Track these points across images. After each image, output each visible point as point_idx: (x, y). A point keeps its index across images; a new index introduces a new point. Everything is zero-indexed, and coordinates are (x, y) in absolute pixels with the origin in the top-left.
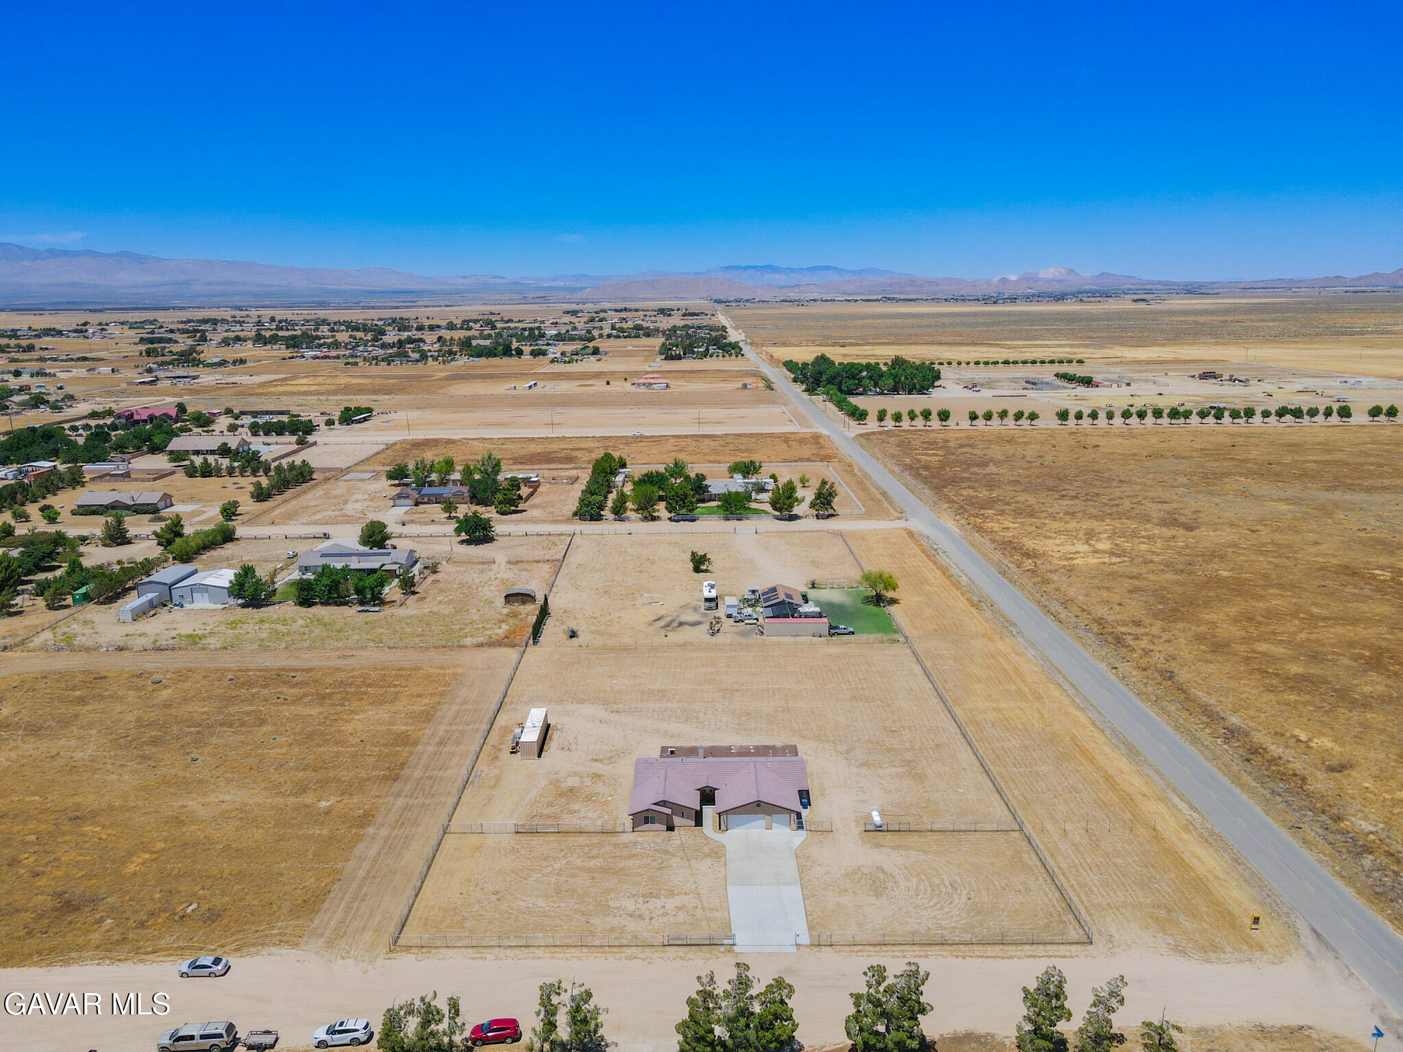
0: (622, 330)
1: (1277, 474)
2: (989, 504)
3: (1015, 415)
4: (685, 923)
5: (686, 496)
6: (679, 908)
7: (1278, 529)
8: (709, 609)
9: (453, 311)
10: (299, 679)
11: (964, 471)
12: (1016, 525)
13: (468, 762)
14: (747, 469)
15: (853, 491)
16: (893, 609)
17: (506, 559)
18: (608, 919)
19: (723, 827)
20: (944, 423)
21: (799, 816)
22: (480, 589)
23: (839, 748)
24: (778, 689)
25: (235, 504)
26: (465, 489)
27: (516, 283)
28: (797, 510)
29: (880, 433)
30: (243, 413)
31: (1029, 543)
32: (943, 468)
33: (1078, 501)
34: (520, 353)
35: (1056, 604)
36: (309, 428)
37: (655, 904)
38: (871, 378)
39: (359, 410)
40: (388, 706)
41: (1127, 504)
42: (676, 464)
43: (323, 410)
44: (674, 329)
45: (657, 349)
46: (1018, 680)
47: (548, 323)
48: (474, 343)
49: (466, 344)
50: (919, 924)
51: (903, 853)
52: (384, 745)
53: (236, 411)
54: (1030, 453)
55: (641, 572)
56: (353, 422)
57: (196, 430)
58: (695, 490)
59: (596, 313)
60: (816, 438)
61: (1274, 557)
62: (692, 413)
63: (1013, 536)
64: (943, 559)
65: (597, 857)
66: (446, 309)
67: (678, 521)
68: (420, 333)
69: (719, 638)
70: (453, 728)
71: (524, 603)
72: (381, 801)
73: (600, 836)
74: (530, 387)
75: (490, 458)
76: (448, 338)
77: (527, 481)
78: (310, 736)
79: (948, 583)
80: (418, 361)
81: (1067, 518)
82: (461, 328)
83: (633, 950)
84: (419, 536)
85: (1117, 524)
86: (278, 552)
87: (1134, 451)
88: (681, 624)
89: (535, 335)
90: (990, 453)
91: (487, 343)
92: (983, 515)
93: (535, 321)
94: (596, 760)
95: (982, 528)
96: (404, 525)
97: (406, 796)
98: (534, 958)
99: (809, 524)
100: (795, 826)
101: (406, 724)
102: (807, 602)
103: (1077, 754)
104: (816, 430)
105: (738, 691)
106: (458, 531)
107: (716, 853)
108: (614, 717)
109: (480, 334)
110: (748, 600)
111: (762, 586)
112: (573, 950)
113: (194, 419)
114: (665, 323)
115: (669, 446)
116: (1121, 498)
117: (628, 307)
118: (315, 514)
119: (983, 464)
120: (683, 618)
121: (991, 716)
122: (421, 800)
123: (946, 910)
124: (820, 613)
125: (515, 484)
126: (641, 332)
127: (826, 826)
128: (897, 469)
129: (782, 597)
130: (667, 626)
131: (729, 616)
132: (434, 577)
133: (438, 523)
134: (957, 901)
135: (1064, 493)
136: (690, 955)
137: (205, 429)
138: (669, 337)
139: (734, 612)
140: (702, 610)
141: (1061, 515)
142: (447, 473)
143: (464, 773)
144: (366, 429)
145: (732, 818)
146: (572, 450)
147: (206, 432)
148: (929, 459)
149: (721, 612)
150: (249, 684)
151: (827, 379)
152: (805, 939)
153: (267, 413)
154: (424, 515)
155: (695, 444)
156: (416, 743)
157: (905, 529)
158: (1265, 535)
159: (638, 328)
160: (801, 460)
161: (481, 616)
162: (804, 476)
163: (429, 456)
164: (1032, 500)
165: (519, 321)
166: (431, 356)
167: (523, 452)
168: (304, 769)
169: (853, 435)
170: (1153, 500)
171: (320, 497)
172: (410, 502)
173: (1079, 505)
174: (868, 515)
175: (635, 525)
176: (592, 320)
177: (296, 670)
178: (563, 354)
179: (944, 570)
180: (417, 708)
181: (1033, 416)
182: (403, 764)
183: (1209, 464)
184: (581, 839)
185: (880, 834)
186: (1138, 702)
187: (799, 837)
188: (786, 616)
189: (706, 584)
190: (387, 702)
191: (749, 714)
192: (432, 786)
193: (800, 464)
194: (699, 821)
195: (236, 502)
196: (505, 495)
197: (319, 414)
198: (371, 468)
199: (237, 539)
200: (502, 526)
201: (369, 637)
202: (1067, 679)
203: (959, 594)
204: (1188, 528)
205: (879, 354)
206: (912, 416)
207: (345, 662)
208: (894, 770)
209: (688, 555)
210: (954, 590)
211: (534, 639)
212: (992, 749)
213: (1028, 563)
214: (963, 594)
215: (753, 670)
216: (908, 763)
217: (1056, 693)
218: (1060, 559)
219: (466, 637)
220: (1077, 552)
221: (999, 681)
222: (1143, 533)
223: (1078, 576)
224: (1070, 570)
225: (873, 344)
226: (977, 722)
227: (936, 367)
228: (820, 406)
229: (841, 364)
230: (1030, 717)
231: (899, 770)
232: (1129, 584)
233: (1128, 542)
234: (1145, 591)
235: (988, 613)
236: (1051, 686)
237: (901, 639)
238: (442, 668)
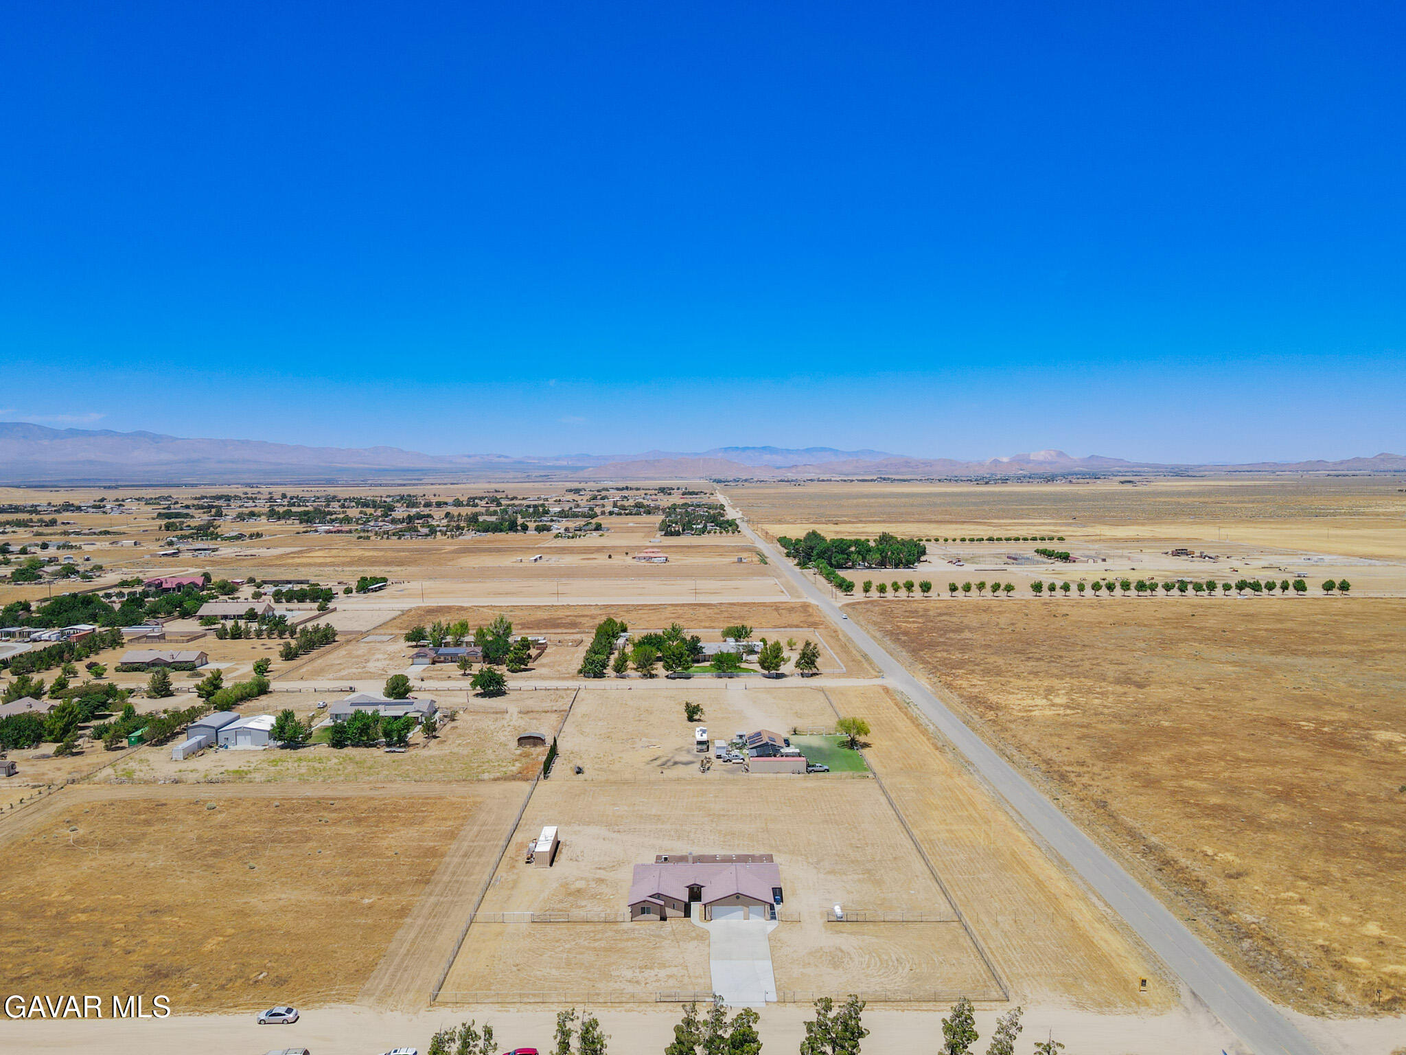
0: (623, 507)
1: (1228, 641)
2: (959, 665)
3: (993, 587)
4: (674, 987)
5: (682, 655)
6: (670, 976)
8: (701, 751)
9: (458, 489)
10: (338, 806)
11: (941, 636)
12: (984, 683)
13: (489, 870)
14: (739, 633)
15: (837, 654)
16: (865, 751)
17: (517, 710)
18: (610, 984)
19: (708, 917)
20: (925, 594)
21: (772, 907)
22: (495, 734)
23: (810, 860)
24: (760, 815)
25: (267, 661)
26: (479, 650)
27: (520, 462)
28: (783, 669)
29: (866, 603)
30: (265, 582)
31: (993, 698)
32: (921, 634)
33: (1042, 663)
34: (525, 528)
35: (1011, 747)
36: (328, 596)
37: (650, 973)
38: (859, 554)
39: (375, 580)
40: (417, 827)
41: (1087, 665)
42: (673, 629)
43: (341, 580)
44: (674, 507)
45: (658, 525)
46: (971, 809)
47: (551, 501)
48: (481, 519)
49: (473, 520)
50: (868, 987)
51: (859, 937)
52: (415, 857)
53: (258, 581)
54: (1003, 620)
55: (640, 721)
56: (369, 591)
57: (221, 597)
58: (691, 651)
59: (598, 491)
60: (805, 607)
62: (689, 584)
63: (979, 692)
64: (914, 712)
65: (601, 940)
66: (452, 486)
67: (674, 678)
68: (428, 509)
69: (709, 774)
70: (476, 844)
71: (535, 745)
72: (416, 898)
73: (603, 924)
74: (536, 560)
75: (502, 621)
76: (456, 514)
77: (535, 642)
78: (350, 850)
79: (917, 731)
80: (427, 535)
81: (1031, 677)
82: (468, 505)
83: (631, 1005)
84: (437, 690)
85: (1075, 682)
86: (309, 703)
87: (1101, 619)
88: (676, 763)
89: (539, 511)
90: (966, 621)
91: (493, 519)
92: (954, 674)
93: (539, 499)
94: (600, 868)
95: (951, 684)
96: (422, 680)
97: (437, 895)
98: (549, 1011)
99: (795, 681)
100: (769, 917)
101: (435, 841)
102: (788, 745)
103: (1015, 864)
104: (804, 600)
105: (724, 816)
106: (474, 685)
107: (702, 937)
108: (616, 835)
109: (487, 511)
110: (736, 744)
111: (748, 731)
112: (582, 1005)
113: (220, 587)
114: (665, 501)
115: (667, 613)
116: (1082, 660)
117: (629, 486)
118: (340, 670)
119: (959, 630)
120: (677, 759)
121: (944, 835)
122: (450, 898)
123: (891, 977)
124: (799, 754)
125: (525, 644)
126: (642, 510)
127: (795, 917)
128: (878, 635)
129: (765, 740)
130: (663, 764)
131: (719, 757)
132: (453, 724)
133: (454, 679)
134: (901, 971)
135: (1031, 655)
136: (679, 1009)
137: (231, 596)
138: (669, 515)
139: (723, 754)
140: (695, 751)
141: (1025, 674)
142: (462, 635)
143: (486, 878)
144: (382, 597)
145: (716, 909)
146: (576, 616)
147: (232, 599)
148: (908, 625)
149: (712, 754)
150: (293, 810)
151: (818, 555)
152: (773, 998)
153: (289, 582)
154: (441, 672)
155: (691, 612)
156: (443, 856)
157: (881, 686)
159: (639, 505)
160: (790, 626)
161: (497, 756)
162: (791, 639)
163: (444, 620)
164: (1000, 661)
165: (524, 499)
166: (440, 531)
167: (532, 618)
169: (840, 605)
170: (1111, 662)
171: (344, 656)
172: (427, 660)
173: (1042, 666)
174: (849, 674)
175: (634, 682)
176: (595, 498)
177: (335, 799)
178: (567, 529)
179: (914, 721)
180: (443, 828)
181: (1009, 588)
182: (433, 872)
183: (1169, 631)
184: (588, 927)
185: (841, 923)
186: (1072, 825)
187: (772, 925)
188: (769, 756)
190: (416, 824)
191: (734, 834)
192: (458, 888)
193: (788, 629)
194: (687, 913)
195: (268, 660)
196: (515, 653)
197: (336, 584)
198: (390, 632)
199: (271, 692)
200: (513, 682)
201: (396, 772)
202: (1013, 807)
203: (925, 740)
204: (1140, 686)
205: (870, 531)
206: (896, 587)
207: (377, 793)
208: (856, 877)
209: (683, 707)
210: (921, 736)
211: (545, 773)
212: (942, 861)
213: (991, 715)
214: (928, 739)
215: (738, 800)
216: (869, 871)
217: (1003, 818)
218: (1020, 711)
219: (484, 772)
220: (1036, 706)
221: (954, 809)
222: (1098, 690)
223: (1034, 725)
224: (1028, 720)
225: (865, 522)
226: (931, 841)
227: (922, 543)
228: (812, 578)
229: (833, 541)
230: (977, 836)
231: (861, 876)
232: (1078, 732)
233: (1083, 697)
234: (1092, 737)
235: (950, 755)
236: (999, 813)
237: (871, 775)
238: (464, 797)
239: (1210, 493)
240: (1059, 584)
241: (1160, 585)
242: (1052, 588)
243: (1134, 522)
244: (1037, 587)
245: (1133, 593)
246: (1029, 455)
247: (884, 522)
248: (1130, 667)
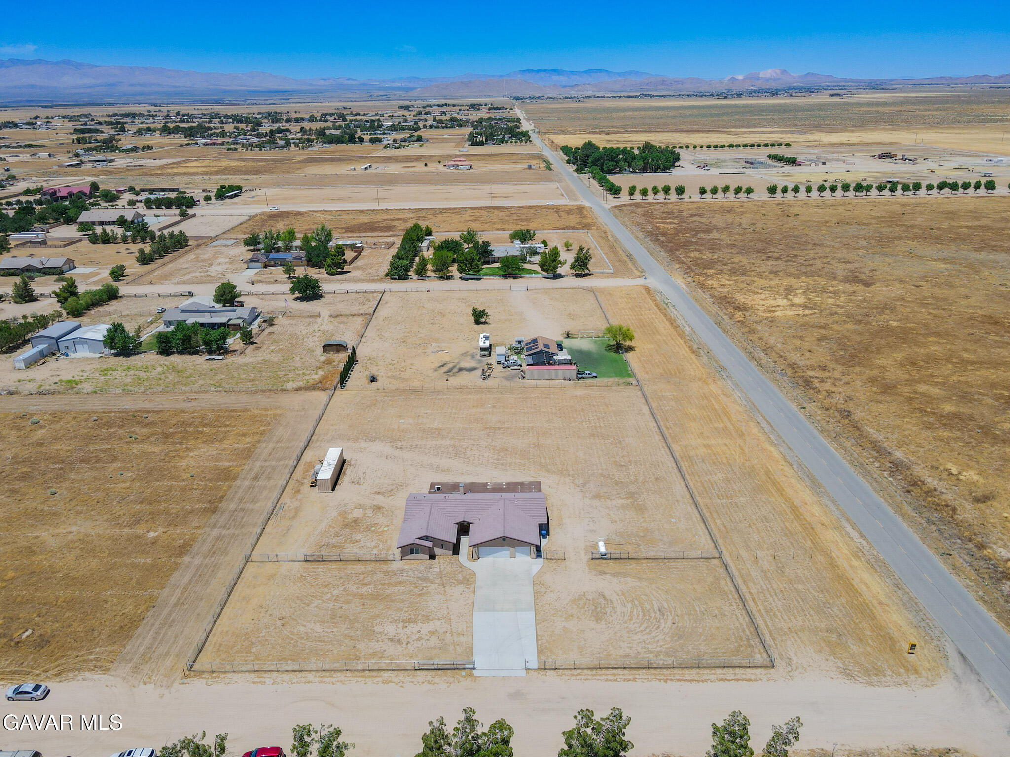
0: (441, 122)
1: (936, 238)
2: (710, 264)
3: (735, 190)
4: (435, 648)
5: (473, 260)
6: (432, 633)
7: (938, 285)
8: (484, 356)
10: (150, 420)
11: (693, 236)
12: (731, 283)
13: (275, 495)
14: (524, 236)
15: (606, 254)
16: (629, 356)
17: (328, 314)
18: (372, 644)
19: (475, 557)
20: (680, 197)
21: (539, 545)
22: (305, 339)
23: (577, 481)
24: (532, 428)
25: (123, 267)
26: (303, 254)
28: (559, 271)
29: (630, 205)
30: (143, 190)
31: (740, 298)
32: (677, 234)
33: (780, 262)
34: (361, 140)
35: (759, 350)
36: (190, 203)
37: (412, 628)
38: (626, 160)
39: (229, 189)
40: (217, 444)
41: (819, 264)
42: (469, 233)
43: (204, 188)
44: (481, 120)
45: (466, 136)
46: (726, 420)
47: (385, 116)
48: (328, 133)
49: (321, 133)
50: (631, 648)
51: (622, 579)
52: (208, 479)
53: (137, 189)
54: (745, 220)
55: (433, 324)
56: (225, 198)
57: (103, 205)
58: (482, 255)
59: (424, 108)
60: (581, 209)
61: (933, 309)
62: (486, 189)
63: (728, 292)
64: (672, 312)
65: (369, 584)
67: (467, 280)
68: (288, 124)
69: (490, 382)
70: (267, 464)
71: (337, 352)
72: (199, 532)
73: (374, 564)
74: (366, 168)
75: (323, 228)
76: (308, 128)
77: (352, 247)
78: (150, 472)
79: (675, 333)
80: (283, 147)
81: (772, 276)
82: (320, 120)
83: (389, 674)
84: (263, 294)
85: (810, 281)
86: (151, 308)
87: (827, 219)
88: (460, 370)
89: (374, 125)
90: (714, 221)
91: (338, 132)
92: (705, 274)
93: (377, 115)
94: (379, 493)
95: (704, 285)
97: (221, 527)
98: (305, 682)
99: (570, 282)
100: (534, 556)
101: (230, 460)
102: (561, 350)
103: (770, 486)
104: (581, 203)
105: (499, 429)
106: (293, 290)
107: (468, 580)
108: (398, 453)
109: (333, 125)
110: (516, 349)
111: (526, 338)
112: (339, 674)
113: (104, 196)
114: (474, 116)
115: (465, 217)
117: (448, 103)
119: (708, 231)
120: (463, 365)
121: (702, 451)
122: (232, 531)
123: (654, 634)
124: (570, 360)
125: (342, 250)
126: (455, 123)
127: (560, 555)
128: (641, 235)
129: (541, 347)
130: (449, 371)
131: (499, 363)
132: (271, 329)
133: (279, 283)
134: (663, 626)
135: (770, 254)
136: (437, 680)
137: (111, 204)
138: (476, 127)
139: (503, 359)
140: (478, 357)
141: (767, 273)
142: (290, 241)
143: (270, 505)
144: (236, 203)
145: (483, 551)
146: (392, 220)
147: (112, 206)
148: (666, 226)
149: (493, 360)
150: (109, 425)
151: (592, 162)
152: (534, 664)
153: (162, 190)
154: (269, 276)
155: (487, 214)
156: (235, 478)
157: (643, 286)
158: (927, 290)
159: (453, 120)
160: (568, 228)
161: (303, 363)
162: (568, 242)
163: (281, 225)
164: (744, 261)
165: (365, 115)
166: (294, 143)
167: (354, 222)
168: (141, 503)
169: (609, 207)
170: (839, 261)
171: (191, 261)
172: (260, 265)
173: (781, 265)
174: (616, 274)
175: (433, 283)
176: (420, 114)
177: (149, 412)
178: (395, 141)
179: (672, 322)
180: (241, 446)
181: (749, 191)
182: (222, 497)
183: (884, 230)
184: (359, 567)
185: (604, 561)
186: (821, 438)
187: (537, 565)
188: (543, 364)
189: (482, 335)
190: (217, 440)
191: (507, 450)
192: (243, 518)
193: (566, 231)
194: (456, 550)
196: (333, 259)
197: (200, 191)
198: (234, 236)
199: (120, 297)
200: (330, 285)
201: (211, 382)
202: (764, 418)
203: (682, 342)
204: (867, 284)
205: (634, 140)
206: (656, 191)
207: (189, 404)
208: (620, 502)
209: (471, 311)
210: (679, 339)
211: (342, 384)
212: (701, 481)
213: (739, 316)
214: (685, 342)
215: (513, 410)
216: (632, 495)
217: (755, 430)
218: (764, 311)
219: (289, 381)
220: (778, 306)
221: (710, 420)
222: (831, 289)
223: (777, 327)
224: (772, 321)
225: (631, 132)
226: (690, 457)
227: (677, 150)
228: (586, 182)
229: (604, 148)
230: (733, 452)
231: (624, 501)
232: (817, 333)
233: (818, 296)
234: (830, 339)
235: (705, 359)
236: (751, 424)
237: (634, 382)
238: (266, 409)
239: (902, 103)
240: (791, 186)
241: (874, 187)
242: (785, 190)
243: (845, 129)
244: (772, 190)
245: (851, 193)
246: (759, 74)
247: (645, 131)
248: (856, 265)
